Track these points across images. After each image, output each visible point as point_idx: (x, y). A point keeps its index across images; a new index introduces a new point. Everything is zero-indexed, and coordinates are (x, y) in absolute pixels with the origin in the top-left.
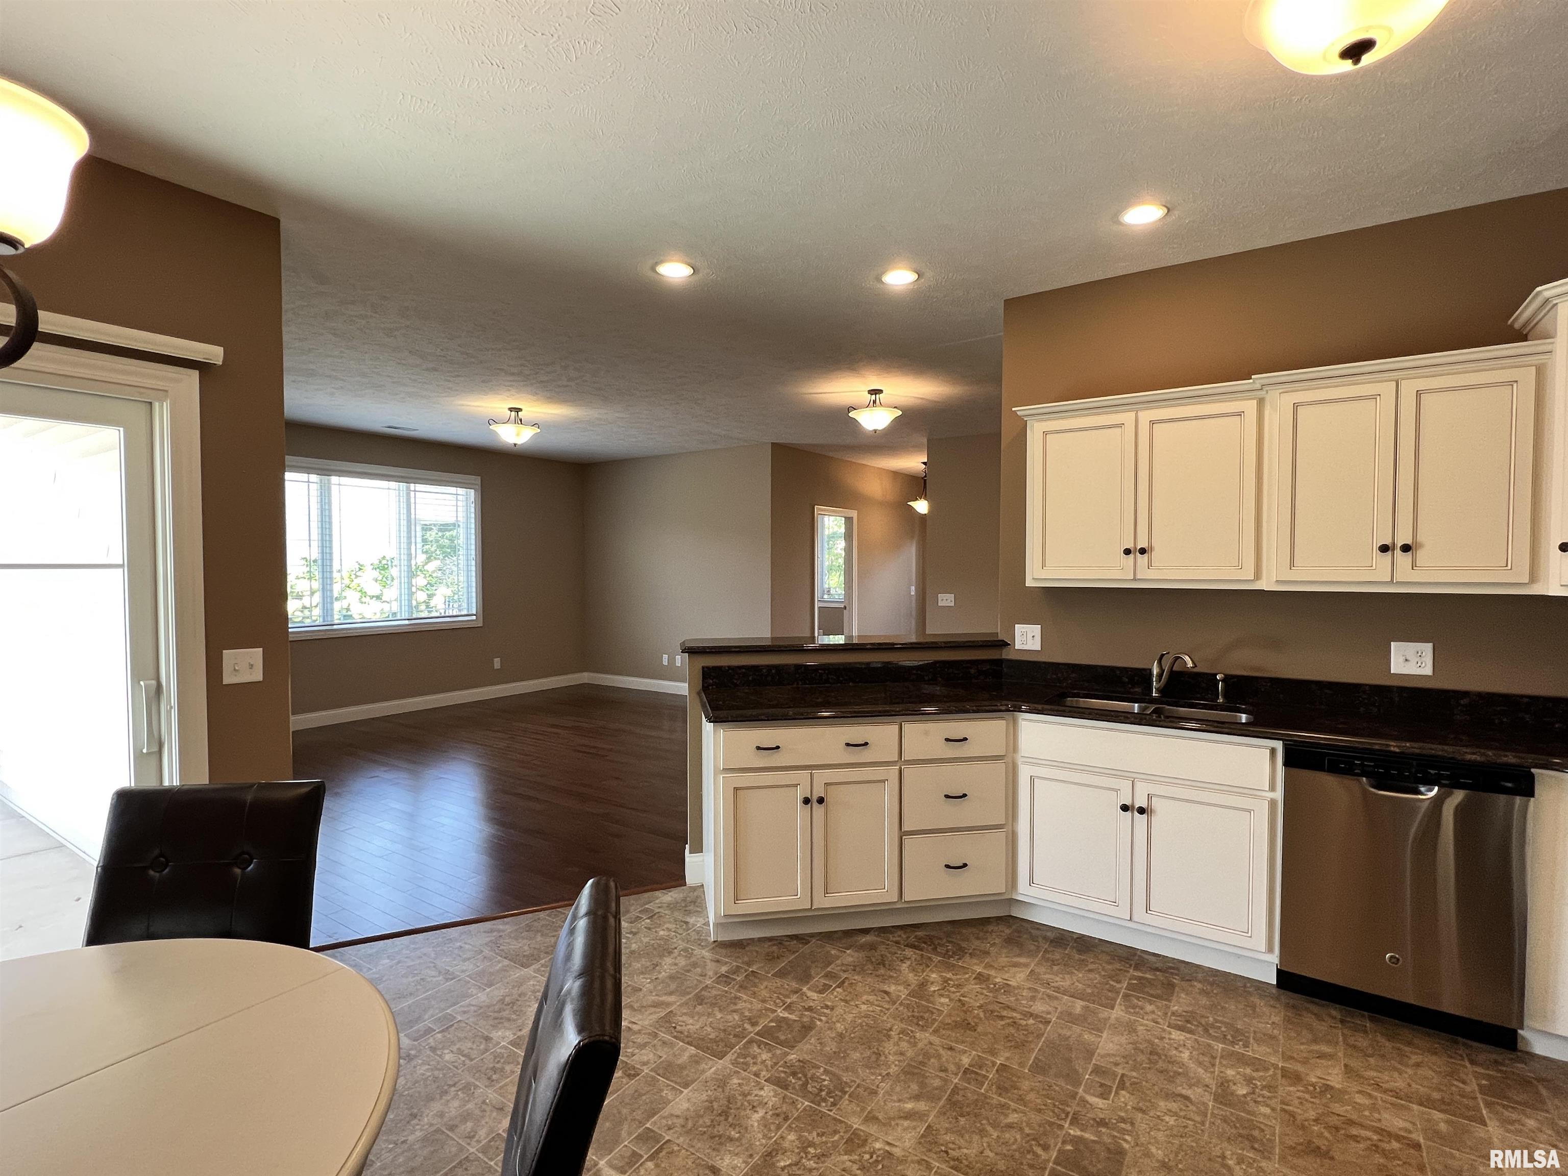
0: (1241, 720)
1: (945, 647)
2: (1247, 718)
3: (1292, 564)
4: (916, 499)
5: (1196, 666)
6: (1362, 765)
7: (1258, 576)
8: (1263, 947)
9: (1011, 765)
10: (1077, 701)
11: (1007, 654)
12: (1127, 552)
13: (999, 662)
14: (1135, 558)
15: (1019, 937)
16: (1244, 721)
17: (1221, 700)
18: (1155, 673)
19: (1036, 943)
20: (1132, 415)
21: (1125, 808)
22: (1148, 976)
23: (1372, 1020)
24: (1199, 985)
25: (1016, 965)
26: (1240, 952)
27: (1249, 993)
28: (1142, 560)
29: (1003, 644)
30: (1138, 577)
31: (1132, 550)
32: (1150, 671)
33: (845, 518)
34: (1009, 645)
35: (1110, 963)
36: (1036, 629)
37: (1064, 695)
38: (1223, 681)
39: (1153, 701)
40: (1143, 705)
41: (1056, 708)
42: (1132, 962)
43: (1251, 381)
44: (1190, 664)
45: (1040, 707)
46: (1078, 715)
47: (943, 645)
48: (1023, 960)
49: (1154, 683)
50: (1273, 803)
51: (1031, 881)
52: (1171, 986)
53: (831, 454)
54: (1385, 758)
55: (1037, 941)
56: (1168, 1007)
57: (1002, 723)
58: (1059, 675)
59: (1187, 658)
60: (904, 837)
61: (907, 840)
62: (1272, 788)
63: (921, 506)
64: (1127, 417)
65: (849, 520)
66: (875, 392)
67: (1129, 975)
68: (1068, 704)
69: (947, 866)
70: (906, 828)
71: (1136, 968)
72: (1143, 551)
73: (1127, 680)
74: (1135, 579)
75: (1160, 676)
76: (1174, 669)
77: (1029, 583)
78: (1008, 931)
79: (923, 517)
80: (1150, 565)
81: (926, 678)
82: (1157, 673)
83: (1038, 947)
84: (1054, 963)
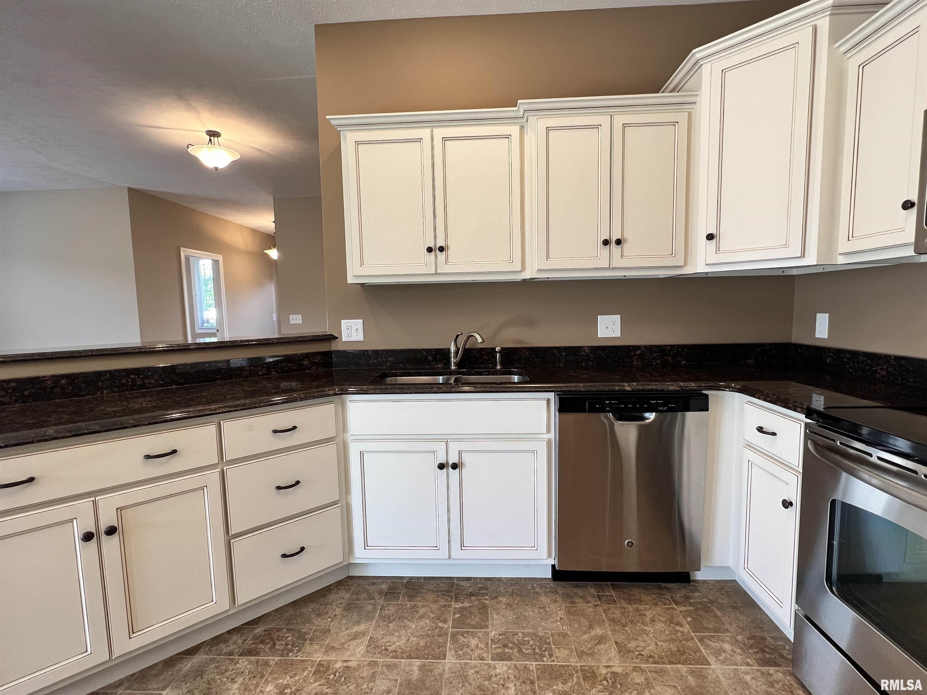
0: (514, 380)
1: (277, 343)
2: (518, 379)
3: (548, 257)
4: (271, 248)
5: (484, 341)
6: (610, 403)
7: (523, 269)
8: (545, 555)
9: (342, 444)
10: (395, 379)
11: (335, 346)
12: (430, 250)
13: (329, 354)
14: (436, 257)
15: (358, 599)
16: (516, 381)
17: (498, 367)
18: (452, 351)
19: (372, 601)
20: (428, 131)
21: (441, 466)
22: (466, 605)
23: (614, 588)
24: (503, 600)
25: (355, 637)
26: (528, 562)
27: (537, 593)
28: (441, 256)
29: (331, 338)
30: (439, 271)
31: (433, 248)
32: (449, 350)
33: (212, 260)
34: (337, 338)
35: (436, 601)
36: (358, 323)
37: (384, 376)
38: (500, 352)
39: (451, 373)
40: (446, 377)
41: (379, 387)
42: (452, 594)
43: (516, 108)
44: (480, 340)
45: (365, 388)
46: (398, 391)
47: (275, 341)
48: (362, 627)
49: (452, 358)
50: (549, 442)
51: (366, 545)
52: (484, 609)
53: (192, 206)
54: (623, 396)
55: (373, 599)
56: (487, 634)
57: (331, 407)
58: (380, 360)
59: (478, 336)
60: (232, 541)
61: (236, 544)
62: (548, 431)
63: (274, 254)
64: (424, 133)
65: (216, 263)
66: (213, 134)
67: (452, 609)
68: (389, 382)
69: (284, 556)
70: (233, 531)
71: (457, 600)
72: (441, 249)
73: (431, 359)
74: (436, 274)
75: (457, 352)
76: (466, 347)
77: (350, 280)
78: (347, 596)
79: (275, 262)
80: (447, 262)
81: (260, 373)
82: (454, 351)
83: (374, 605)
84: (388, 619)
